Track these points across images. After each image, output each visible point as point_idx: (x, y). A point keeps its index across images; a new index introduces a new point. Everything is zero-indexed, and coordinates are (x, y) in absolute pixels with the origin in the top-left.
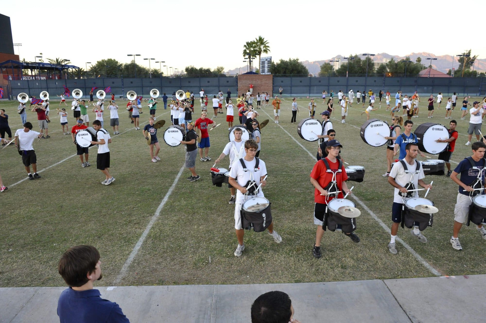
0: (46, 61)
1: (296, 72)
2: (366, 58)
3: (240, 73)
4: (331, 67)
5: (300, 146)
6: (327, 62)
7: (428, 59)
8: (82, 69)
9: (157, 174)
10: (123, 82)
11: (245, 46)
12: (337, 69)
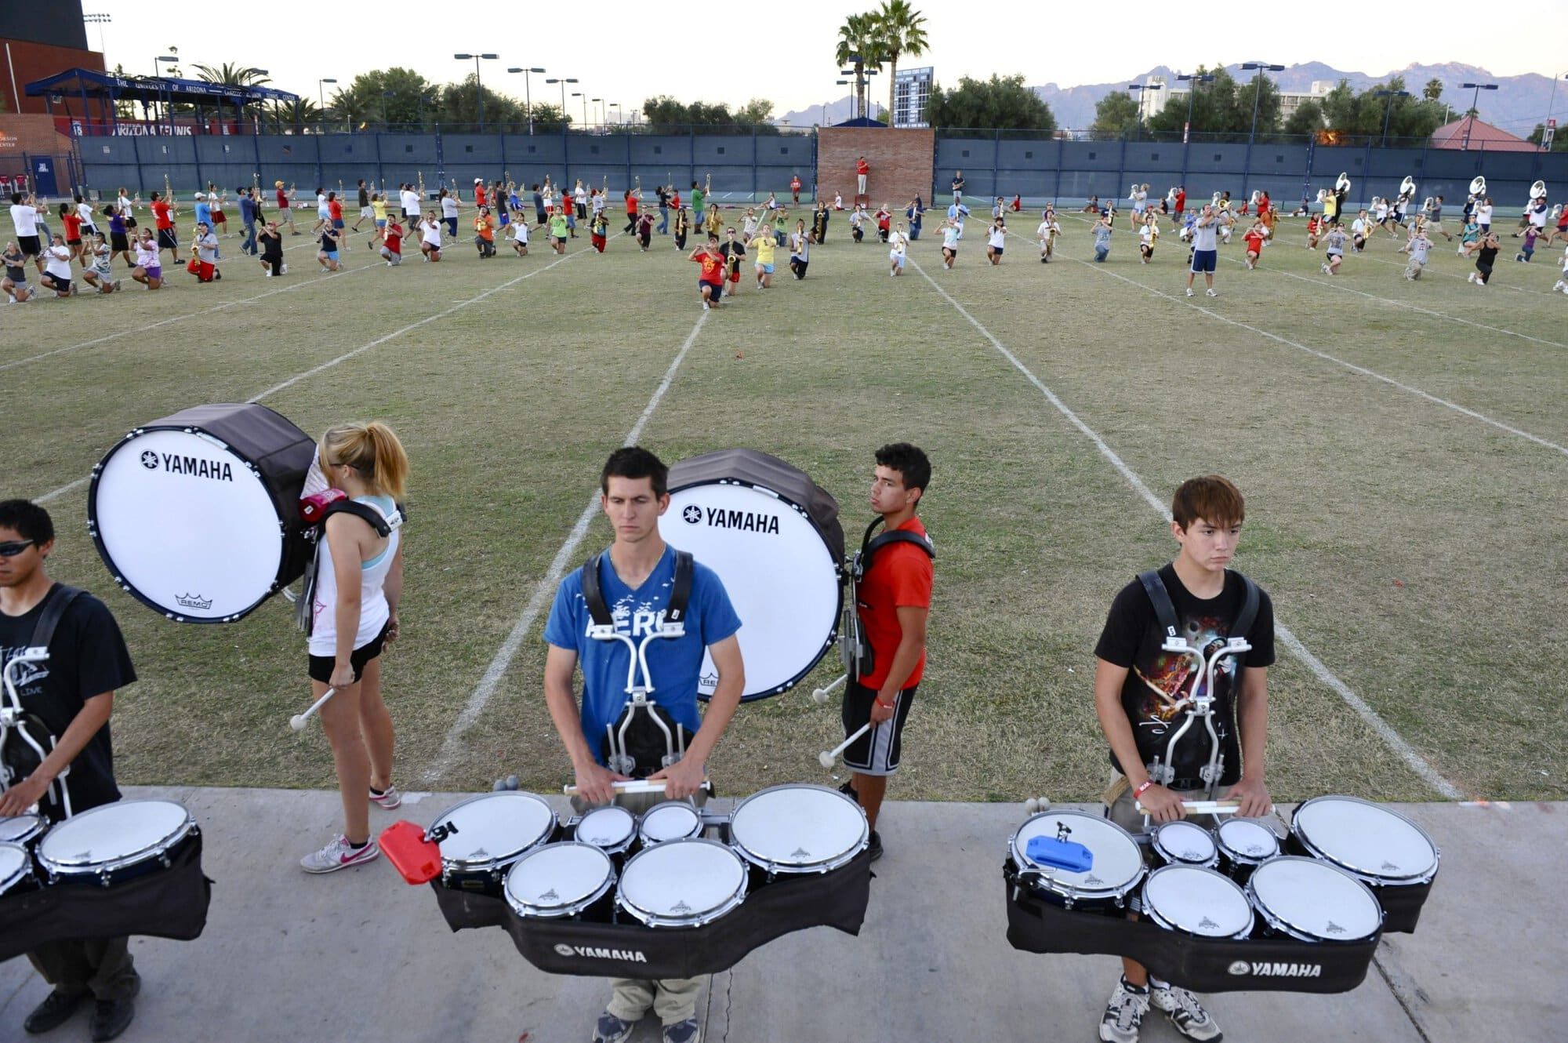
0: (190, 74)
1: (1012, 122)
2: (1255, 80)
3: (827, 121)
4: (1133, 109)
5: (1018, 370)
6: (1119, 91)
7: (1467, 86)
8: (306, 101)
9: (552, 449)
10: (440, 146)
11: (844, 30)
12: (1153, 114)
